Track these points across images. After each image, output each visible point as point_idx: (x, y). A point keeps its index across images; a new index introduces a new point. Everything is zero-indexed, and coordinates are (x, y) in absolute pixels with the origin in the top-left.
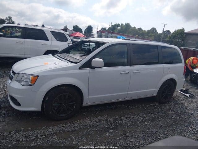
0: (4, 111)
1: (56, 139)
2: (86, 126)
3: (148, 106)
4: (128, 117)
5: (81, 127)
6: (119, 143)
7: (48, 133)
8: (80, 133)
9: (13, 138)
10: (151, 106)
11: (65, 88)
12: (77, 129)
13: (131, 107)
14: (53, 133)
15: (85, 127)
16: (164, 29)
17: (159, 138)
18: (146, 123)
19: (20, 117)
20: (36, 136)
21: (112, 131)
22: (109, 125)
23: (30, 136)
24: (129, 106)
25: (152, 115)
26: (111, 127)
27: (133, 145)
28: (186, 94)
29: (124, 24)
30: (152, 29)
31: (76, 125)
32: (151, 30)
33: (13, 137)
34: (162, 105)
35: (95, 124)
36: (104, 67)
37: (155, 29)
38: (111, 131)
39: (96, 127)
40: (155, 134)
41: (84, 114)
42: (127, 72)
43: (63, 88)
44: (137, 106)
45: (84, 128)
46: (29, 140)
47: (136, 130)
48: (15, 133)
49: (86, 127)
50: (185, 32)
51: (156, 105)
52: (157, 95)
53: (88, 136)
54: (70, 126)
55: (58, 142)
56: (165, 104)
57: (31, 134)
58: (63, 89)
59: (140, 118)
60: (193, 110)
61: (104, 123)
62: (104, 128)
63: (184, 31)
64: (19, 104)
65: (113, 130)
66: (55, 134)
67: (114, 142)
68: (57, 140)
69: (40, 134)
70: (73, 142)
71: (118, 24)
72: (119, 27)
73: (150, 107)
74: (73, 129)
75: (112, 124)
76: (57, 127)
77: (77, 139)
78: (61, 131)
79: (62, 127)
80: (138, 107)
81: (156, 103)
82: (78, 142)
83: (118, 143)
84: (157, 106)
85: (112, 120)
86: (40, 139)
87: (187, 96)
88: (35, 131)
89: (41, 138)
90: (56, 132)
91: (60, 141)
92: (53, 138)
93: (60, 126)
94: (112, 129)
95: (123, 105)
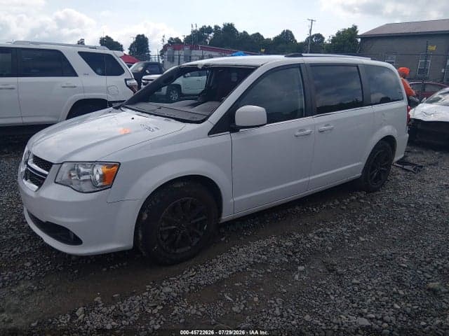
0: (28, 264)
1: (191, 307)
2: (242, 267)
3: (346, 201)
4: (321, 233)
5: (231, 271)
6: (332, 291)
7: (164, 298)
8: (237, 284)
9: (86, 326)
10: (352, 201)
11: (182, 185)
12: (225, 276)
13: (315, 210)
14: (175, 295)
15: (241, 270)
16: (311, 30)
17: (404, 265)
18: (362, 239)
19: (76, 271)
20: (140, 308)
21: (303, 267)
22: (288, 255)
23: (127, 314)
24: (310, 208)
25: (365, 220)
26: (297, 260)
27: (363, 291)
28: (405, 167)
29: (221, 26)
30: (283, 33)
31: (220, 268)
32: (281, 35)
33: (85, 323)
34: (373, 196)
35: (259, 259)
36: (268, 123)
37: (291, 32)
38: (301, 268)
39: (265, 264)
40: (392, 259)
41: (223, 239)
42: (308, 131)
43: (180, 186)
44: (324, 206)
45: (239, 271)
46: (128, 323)
47: (350, 257)
48: (85, 312)
49: (243, 269)
50: (359, 34)
51: (361, 198)
52: (361, 176)
53: (260, 288)
54: (206, 272)
55: (200, 313)
56: (378, 193)
57: (127, 309)
58: (178, 188)
59: (345, 229)
60: (437, 198)
61: (277, 254)
62: (282, 264)
63: (357, 32)
64: (76, 241)
65: (303, 265)
66: (182, 296)
67: (320, 291)
68: (195, 311)
69: (148, 302)
70: (234, 309)
71: (207, 26)
72: (210, 33)
73: (351, 204)
74: (218, 278)
75: (295, 253)
76: (178, 279)
77: (237, 299)
78: (191, 287)
79: (192, 278)
80: (328, 208)
81: (359, 193)
82: (243, 306)
83: (329, 293)
84: (364, 199)
85: (291, 244)
86: (154, 315)
87: (408, 171)
88: (133, 298)
89: (155, 311)
90: (182, 291)
91: (202, 310)
92: (183, 307)
93: (185, 277)
94: (301, 264)
95: (297, 208)
